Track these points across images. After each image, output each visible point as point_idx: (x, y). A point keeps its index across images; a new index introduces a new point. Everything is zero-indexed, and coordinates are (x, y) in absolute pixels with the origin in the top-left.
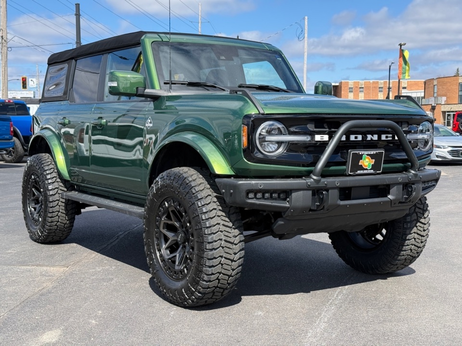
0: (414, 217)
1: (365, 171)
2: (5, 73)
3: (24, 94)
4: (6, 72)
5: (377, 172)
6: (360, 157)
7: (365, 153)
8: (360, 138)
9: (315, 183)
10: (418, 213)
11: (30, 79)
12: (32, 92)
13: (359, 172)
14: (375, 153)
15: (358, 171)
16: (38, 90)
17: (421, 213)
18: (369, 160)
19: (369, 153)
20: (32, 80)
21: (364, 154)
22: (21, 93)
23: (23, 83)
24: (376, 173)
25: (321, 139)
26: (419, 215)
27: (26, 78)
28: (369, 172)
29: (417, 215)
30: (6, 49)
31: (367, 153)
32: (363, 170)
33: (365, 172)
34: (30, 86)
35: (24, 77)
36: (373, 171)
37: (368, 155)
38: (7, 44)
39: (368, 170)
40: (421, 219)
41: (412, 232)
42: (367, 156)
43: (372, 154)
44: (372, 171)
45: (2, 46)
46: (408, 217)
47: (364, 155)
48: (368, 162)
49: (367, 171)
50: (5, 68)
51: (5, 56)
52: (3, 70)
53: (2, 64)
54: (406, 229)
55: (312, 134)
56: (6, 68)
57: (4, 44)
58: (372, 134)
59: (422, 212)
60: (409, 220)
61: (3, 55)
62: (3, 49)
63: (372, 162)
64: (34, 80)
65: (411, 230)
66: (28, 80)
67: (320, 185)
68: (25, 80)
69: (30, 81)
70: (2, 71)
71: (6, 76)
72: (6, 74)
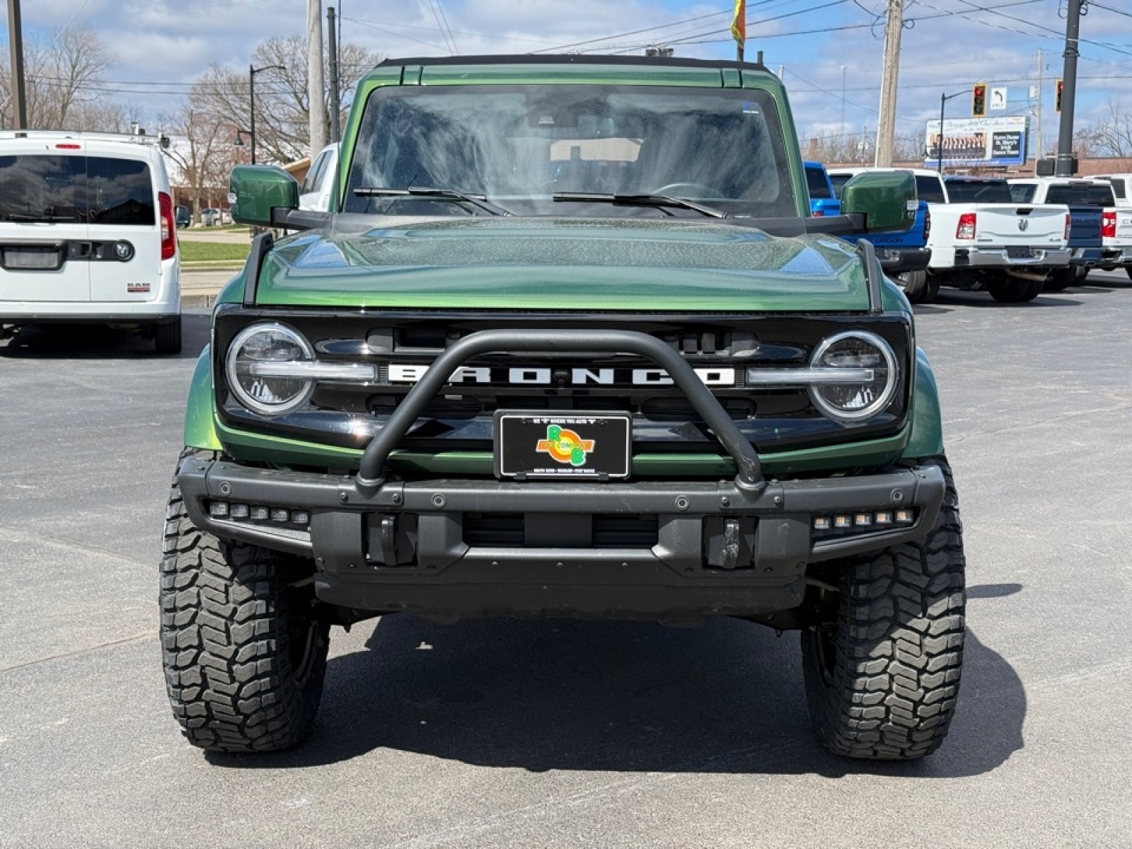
0: (886, 608)
1: (565, 470)
2: (891, 83)
3: (1002, 124)
4: (893, 80)
5: (610, 475)
6: (541, 431)
7: (552, 421)
8: (544, 376)
9: (360, 496)
10: (900, 600)
11: (994, 90)
12: (1023, 119)
13: (538, 472)
14: (592, 422)
15: (535, 470)
16: (1037, 113)
17: (915, 602)
18: (575, 440)
19: (571, 421)
20: (997, 93)
21: (549, 423)
22: (997, 123)
23: (976, 99)
24: (607, 479)
25: (404, 376)
26: (904, 605)
27: (984, 87)
28: (579, 473)
29: (896, 604)
30: (898, 23)
31: (563, 421)
32: (556, 468)
33: (563, 472)
34: (992, 108)
35: (980, 85)
36: (593, 471)
37: (565, 426)
38: (901, 11)
39: (574, 468)
40: (915, 620)
41: (874, 654)
42: (561, 429)
43: (582, 425)
44: (590, 472)
45: (889, 19)
46: (862, 609)
47: (549, 427)
48: (568, 445)
49: (571, 470)
50: (891, 73)
51: (896, 41)
52: (888, 75)
53: (886, 61)
54: (856, 641)
55: (380, 362)
56: (895, 71)
57: (894, 13)
58: (595, 367)
59: (918, 598)
60: (865, 618)
61: (890, 40)
62: (891, 24)
63: (588, 447)
64: (1003, 91)
65: (872, 649)
66: (990, 92)
67: (377, 500)
68: (982, 94)
69: (993, 94)
70: (885, 79)
71: (892, 90)
72: (893, 85)
